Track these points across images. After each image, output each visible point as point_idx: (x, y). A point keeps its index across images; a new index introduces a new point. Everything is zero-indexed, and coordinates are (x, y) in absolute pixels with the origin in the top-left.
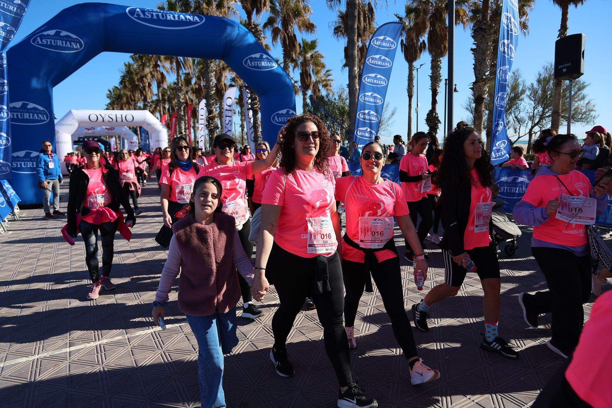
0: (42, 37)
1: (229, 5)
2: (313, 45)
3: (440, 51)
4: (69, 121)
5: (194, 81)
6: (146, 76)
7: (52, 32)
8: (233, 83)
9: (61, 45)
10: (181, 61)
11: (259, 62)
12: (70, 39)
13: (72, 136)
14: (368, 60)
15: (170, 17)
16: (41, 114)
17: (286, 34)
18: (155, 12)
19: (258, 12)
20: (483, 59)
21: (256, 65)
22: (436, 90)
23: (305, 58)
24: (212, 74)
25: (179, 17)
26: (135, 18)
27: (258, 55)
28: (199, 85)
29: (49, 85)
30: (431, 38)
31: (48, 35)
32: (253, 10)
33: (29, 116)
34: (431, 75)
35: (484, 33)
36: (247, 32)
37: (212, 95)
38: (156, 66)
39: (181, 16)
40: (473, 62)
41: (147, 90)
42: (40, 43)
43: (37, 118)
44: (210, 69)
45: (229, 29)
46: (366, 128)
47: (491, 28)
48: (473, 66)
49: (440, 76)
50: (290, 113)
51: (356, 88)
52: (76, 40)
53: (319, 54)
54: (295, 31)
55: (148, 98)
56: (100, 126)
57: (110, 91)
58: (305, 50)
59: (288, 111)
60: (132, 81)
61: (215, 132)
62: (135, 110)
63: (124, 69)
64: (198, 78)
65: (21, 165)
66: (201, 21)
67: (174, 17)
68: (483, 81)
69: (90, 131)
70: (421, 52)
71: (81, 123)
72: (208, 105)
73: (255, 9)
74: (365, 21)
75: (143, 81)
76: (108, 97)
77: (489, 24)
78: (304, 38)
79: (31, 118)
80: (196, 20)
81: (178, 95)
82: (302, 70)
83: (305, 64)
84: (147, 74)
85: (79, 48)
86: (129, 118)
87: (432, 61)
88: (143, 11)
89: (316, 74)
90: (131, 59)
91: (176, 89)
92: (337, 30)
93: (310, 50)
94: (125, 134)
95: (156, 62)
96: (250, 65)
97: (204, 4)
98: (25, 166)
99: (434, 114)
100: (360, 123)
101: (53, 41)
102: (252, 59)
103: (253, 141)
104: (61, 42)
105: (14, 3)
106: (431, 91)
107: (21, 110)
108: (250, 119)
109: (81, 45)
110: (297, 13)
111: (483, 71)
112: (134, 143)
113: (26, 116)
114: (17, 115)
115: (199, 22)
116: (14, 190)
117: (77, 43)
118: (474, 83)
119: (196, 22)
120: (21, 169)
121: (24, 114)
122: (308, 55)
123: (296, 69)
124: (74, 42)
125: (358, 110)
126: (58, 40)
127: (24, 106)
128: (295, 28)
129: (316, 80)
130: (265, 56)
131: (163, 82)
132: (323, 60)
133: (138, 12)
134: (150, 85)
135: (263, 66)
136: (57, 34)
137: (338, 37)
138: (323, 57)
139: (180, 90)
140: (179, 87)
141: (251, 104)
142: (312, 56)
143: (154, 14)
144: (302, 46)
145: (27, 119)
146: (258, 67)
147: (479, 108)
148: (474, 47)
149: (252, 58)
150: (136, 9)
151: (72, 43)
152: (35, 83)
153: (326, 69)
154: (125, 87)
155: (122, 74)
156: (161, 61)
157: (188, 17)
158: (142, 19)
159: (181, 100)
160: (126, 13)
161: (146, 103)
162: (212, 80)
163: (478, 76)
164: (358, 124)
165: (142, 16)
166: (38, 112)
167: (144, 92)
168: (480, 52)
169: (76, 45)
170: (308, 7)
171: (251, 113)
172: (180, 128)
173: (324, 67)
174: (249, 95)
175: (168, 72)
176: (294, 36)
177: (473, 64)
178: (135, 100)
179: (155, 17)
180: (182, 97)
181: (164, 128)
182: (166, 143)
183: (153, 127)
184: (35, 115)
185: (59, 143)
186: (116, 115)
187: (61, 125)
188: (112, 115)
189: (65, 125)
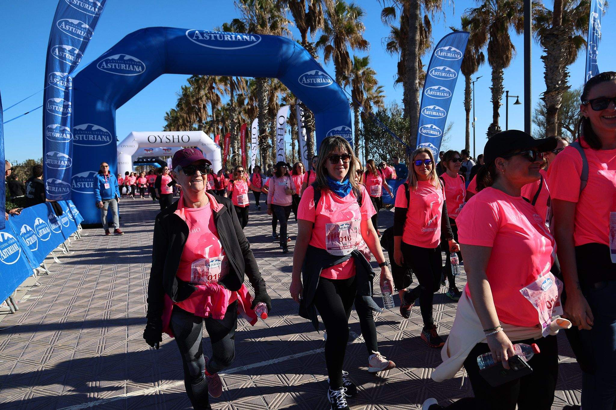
0: (107, 62)
1: (282, 26)
2: (364, 62)
3: (501, 62)
4: (130, 142)
5: (246, 102)
6: (201, 98)
7: (116, 57)
8: (284, 103)
9: (125, 69)
10: (235, 82)
11: (314, 79)
12: (133, 63)
13: (133, 157)
14: (431, 73)
15: (227, 38)
16: (104, 135)
17: (338, 52)
18: (213, 33)
19: (313, 30)
20: (556, 67)
21: (311, 82)
22: (498, 102)
23: (357, 76)
24: (265, 94)
25: (236, 37)
26: (194, 40)
27: (313, 72)
28: (252, 105)
29: (112, 107)
30: (492, 49)
31: (113, 59)
32: (308, 28)
33: (94, 138)
34: (492, 87)
35: (556, 40)
36: (302, 50)
37: (265, 114)
38: (212, 88)
39: (239, 36)
40: (544, 70)
41: (202, 111)
42: (105, 67)
43: (101, 140)
44: (264, 88)
45: (284, 48)
46: (428, 143)
47: (564, 33)
48: (544, 75)
49: (503, 88)
50: (346, 129)
51: (418, 102)
52: (138, 63)
53: (371, 71)
54: (348, 48)
55: (203, 119)
56: (158, 147)
57: (167, 114)
58: (356, 67)
59: (344, 128)
60: (188, 103)
61: (268, 151)
62: (190, 130)
63: (181, 92)
64: (251, 99)
65: (85, 185)
66: (258, 40)
67: (231, 37)
68: (556, 91)
69: (149, 152)
70: (479, 64)
71: (140, 144)
72: (261, 124)
73: (309, 28)
74: (421, 34)
75: (199, 103)
76: (166, 120)
77: (562, 29)
78: (355, 56)
79: (96, 139)
80: (253, 40)
81: (232, 116)
82: (354, 87)
83: (356, 81)
84: (202, 96)
85: (141, 71)
86: (186, 139)
87: (493, 73)
88: (202, 33)
89: (367, 91)
90: (188, 82)
91: (230, 109)
92: (390, 46)
93: (362, 67)
95: (211, 84)
96: (305, 82)
97: (259, 26)
98: (88, 186)
99: (496, 127)
100: (422, 139)
101: (117, 65)
102: (307, 77)
103: (307, 159)
104: (124, 65)
105: (82, 28)
106: (492, 103)
107: (86, 132)
108: (304, 137)
109: (143, 69)
110: (350, 31)
111: (556, 80)
113: (91, 137)
114: (83, 137)
115: (255, 42)
116: (78, 210)
117: (139, 66)
118: (545, 93)
119: (253, 42)
120: (85, 189)
121: (88, 136)
122: (360, 72)
123: (348, 86)
124: (136, 65)
125: (420, 125)
126: (122, 63)
127: (89, 128)
128: (347, 46)
129: (367, 97)
130: (320, 73)
131: (217, 103)
132: (375, 77)
133: (197, 34)
134: (205, 107)
135: (319, 83)
136: (121, 58)
137: (391, 52)
138: (375, 74)
139: (234, 110)
140: (233, 107)
141: (304, 122)
142: (364, 73)
143: (212, 35)
144: (354, 63)
145: (92, 140)
146: (313, 84)
147: (552, 119)
148: (545, 54)
149: (307, 75)
150: (195, 31)
151: (135, 66)
152: (100, 106)
153: (378, 86)
154: (182, 109)
155: (179, 97)
156: (216, 83)
157: (245, 37)
158: (201, 41)
159: (234, 120)
160: (186, 35)
161: (201, 124)
162: (265, 99)
163: (550, 85)
164: (420, 139)
165: (201, 38)
166: (101, 133)
167: (199, 114)
168: (552, 59)
169: (138, 68)
170: (361, 24)
171: (304, 131)
172: (233, 147)
173: (376, 83)
174: (303, 113)
175: (222, 94)
176: (347, 53)
177: (544, 73)
178: (191, 122)
179: (213, 38)
180: (235, 117)
181: (218, 148)
182: (220, 162)
183: (208, 147)
184: (99, 136)
185: (121, 163)
186: (173, 136)
187: (122, 146)
188: (169, 136)
189: (126, 146)
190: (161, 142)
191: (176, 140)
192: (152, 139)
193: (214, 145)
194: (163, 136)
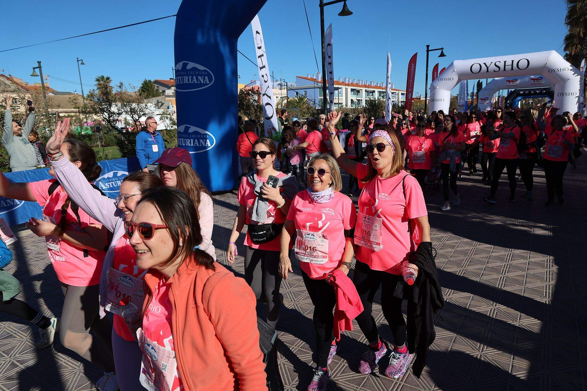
4: (449, 74)
33: (189, 80)
65: (182, 142)
71: (463, 77)
79: (190, 82)
86: (523, 64)
107: (182, 73)
113: (186, 80)
114: (179, 79)
121: (184, 78)
127: (184, 67)
181: (576, 75)
182: (576, 97)
183: (557, 74)
184: (194, 77)
185: (435, 100)
186: (505, 62)
187: (440, 80)
188: (500, 62)
189: (444, 79)
190: (488, 71)
191: (508, 68)
192: (476, 68)
193: (569, 70)
194: (492, 63)
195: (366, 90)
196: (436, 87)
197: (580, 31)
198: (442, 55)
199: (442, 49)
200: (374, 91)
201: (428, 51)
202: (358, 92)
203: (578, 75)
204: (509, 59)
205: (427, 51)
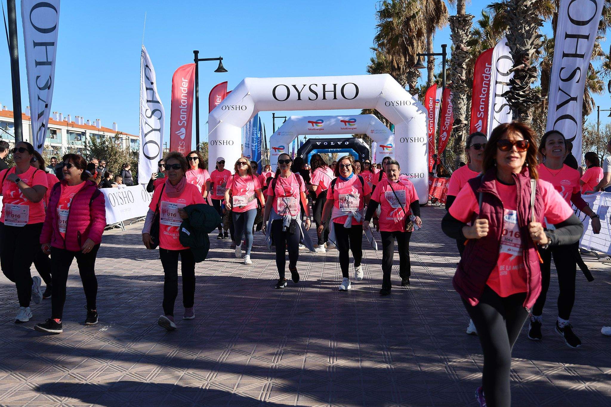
4: (239, 99)
6: (414, 16)
57: (373, 61)
86: (350, 91)
94: (372, 131)
112: (387, 147)
131: (438, 18)
159: (462, 46)
167: (410, 49)
172: (456, 109)
180: (466, 39)
181: (421, 112)
182: (424, 144)
183: (396, 109)
185: (218, 143)
186: (324, 86)
187: (224, 108)
188: (316, 85)
189: (231, 108)
190: (299, 99)
191: (330, 95)
192: (281, 92)
193: (412, 104)
194: (304, 85)
195: (68, 131)
196: (218, 120)
197: (393, 59)
198: (220, 69)
199: (220, 59)
200: (84, 134)
201: (197, 60)
202: (54, 132)
203: (422, 113)
204: (329, 81)
205: (195, 60)
